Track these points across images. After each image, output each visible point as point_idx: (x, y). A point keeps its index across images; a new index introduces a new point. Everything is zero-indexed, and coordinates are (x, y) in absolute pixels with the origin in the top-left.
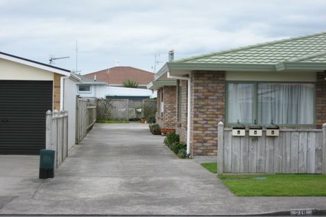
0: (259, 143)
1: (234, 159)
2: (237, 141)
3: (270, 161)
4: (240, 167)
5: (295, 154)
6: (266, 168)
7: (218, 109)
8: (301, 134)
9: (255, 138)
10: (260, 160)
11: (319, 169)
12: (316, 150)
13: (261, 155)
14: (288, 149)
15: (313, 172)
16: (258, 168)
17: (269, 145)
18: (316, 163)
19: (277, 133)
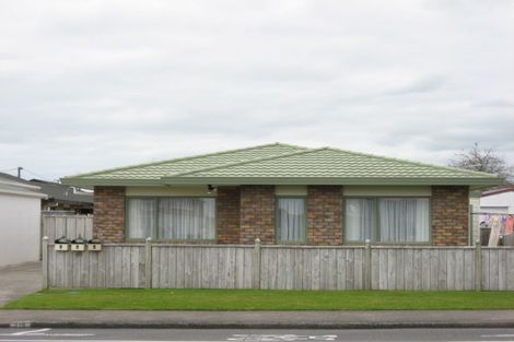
0: (83, 257)
1: (58, 275)
2: (61, 256)
3: (94, 275)
4: (65, 282)
5: (118, 269)
6: (90, 283)
7: (118, 225)
8: (125, 249)
9: (79, 253)
10: (84, 275)
11: (143, 283)
12: (140, 264)
13: (85, 269)
14: (111, 264)
15: (137, 286)
16: (82, 282)
17: (93, 260)
18: (140, 278)
19: (98, 247)
